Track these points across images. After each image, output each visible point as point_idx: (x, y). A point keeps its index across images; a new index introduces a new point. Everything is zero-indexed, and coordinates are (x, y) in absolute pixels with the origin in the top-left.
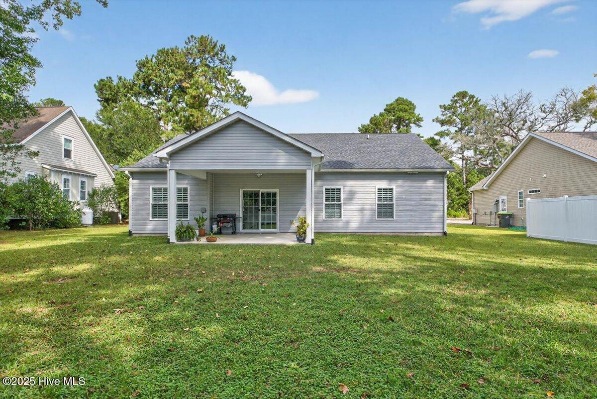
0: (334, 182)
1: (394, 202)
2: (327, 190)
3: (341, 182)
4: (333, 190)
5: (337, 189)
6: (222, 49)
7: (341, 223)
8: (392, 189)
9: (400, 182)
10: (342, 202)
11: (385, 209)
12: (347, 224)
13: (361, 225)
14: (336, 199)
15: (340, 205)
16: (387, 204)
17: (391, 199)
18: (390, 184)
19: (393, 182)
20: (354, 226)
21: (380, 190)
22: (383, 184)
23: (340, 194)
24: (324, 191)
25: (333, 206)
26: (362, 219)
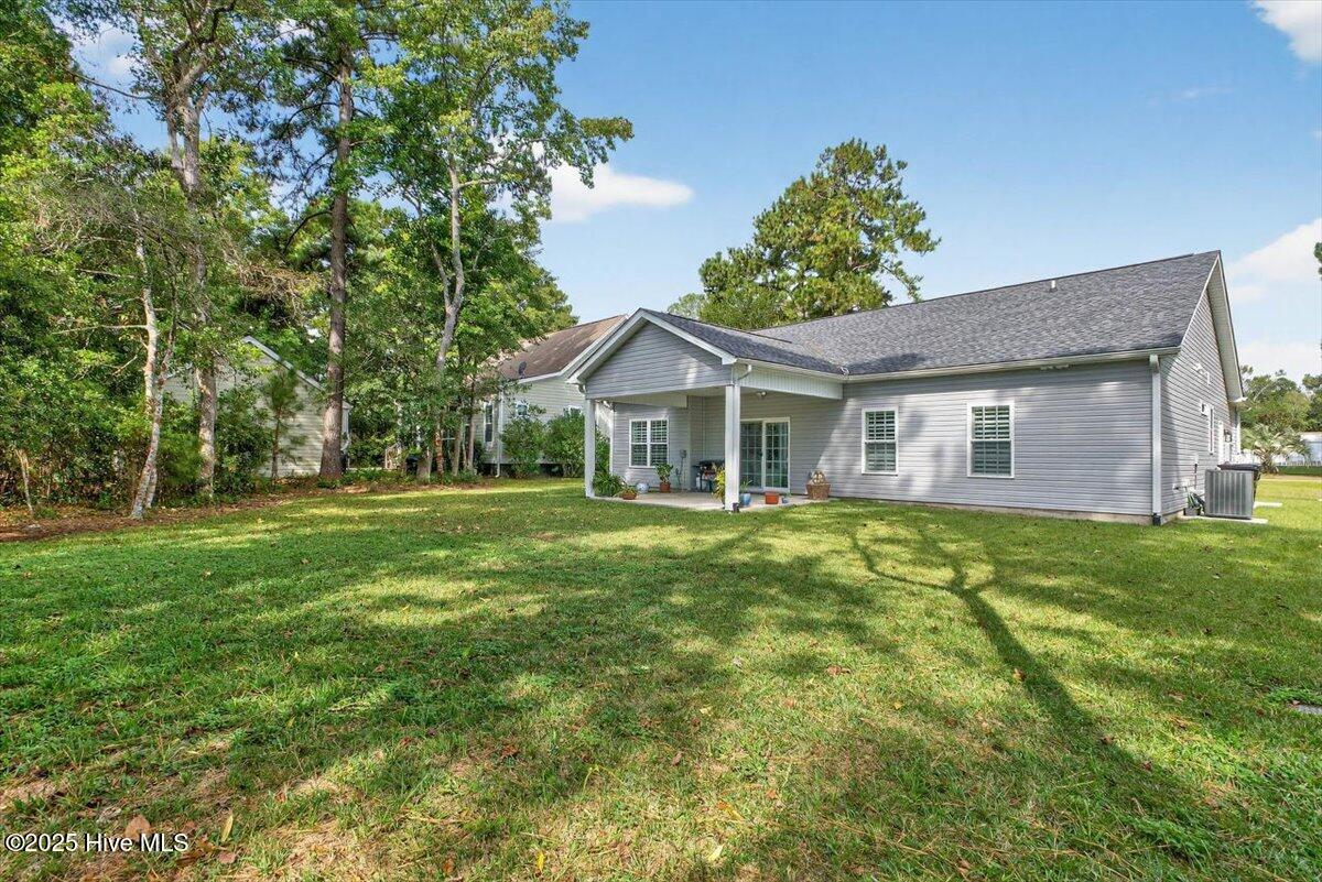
0: (880, 400)
1: (1012, 438)
2: (869, 415)
3: (895, 399)
4: (880, 415)
5: (888, 413)
6: (882, 155)
7: (893, 482)
8: (1007, 408)
9: (1026, 391)
10: (896, 440)
11: (990, 455)
12: (906, 482)
13: (935, 486)
14: (885, 433)
15: (892, 446)
16: (995, 443)
17: (1005, 430)
18: (999, 398)
19: (1010, 392)
20: (921, 488)
21: (977, 411)
22: (985, 398)
23: (893, 422)
24: (864, 416)
25: (881, 446)
26: (938, 475)
